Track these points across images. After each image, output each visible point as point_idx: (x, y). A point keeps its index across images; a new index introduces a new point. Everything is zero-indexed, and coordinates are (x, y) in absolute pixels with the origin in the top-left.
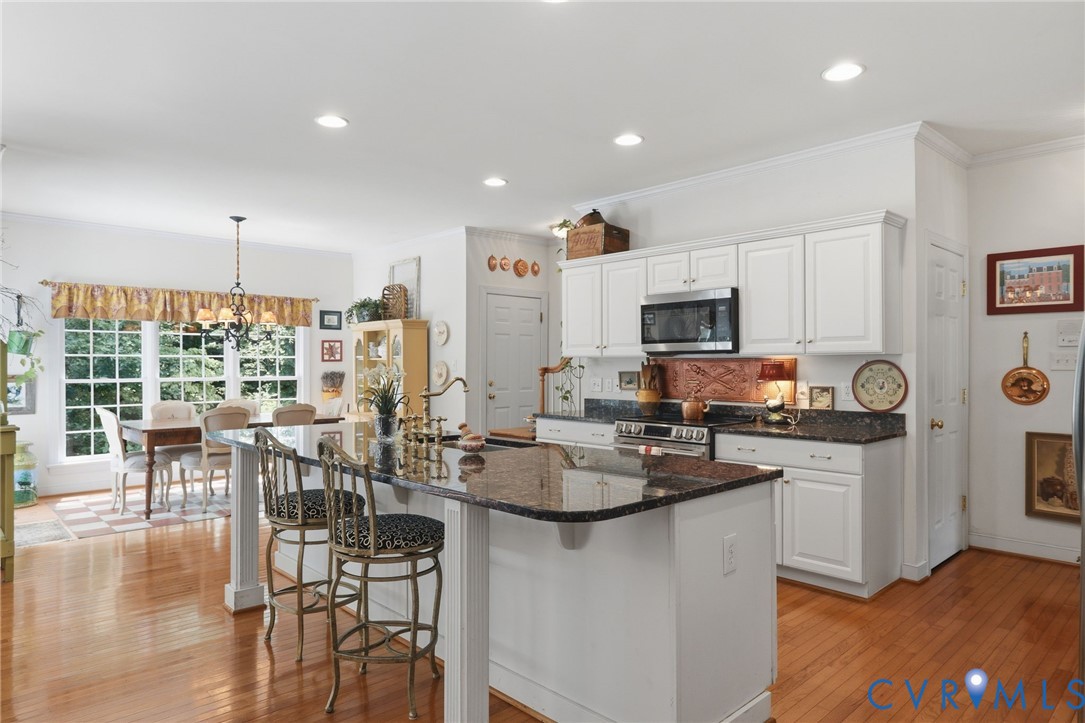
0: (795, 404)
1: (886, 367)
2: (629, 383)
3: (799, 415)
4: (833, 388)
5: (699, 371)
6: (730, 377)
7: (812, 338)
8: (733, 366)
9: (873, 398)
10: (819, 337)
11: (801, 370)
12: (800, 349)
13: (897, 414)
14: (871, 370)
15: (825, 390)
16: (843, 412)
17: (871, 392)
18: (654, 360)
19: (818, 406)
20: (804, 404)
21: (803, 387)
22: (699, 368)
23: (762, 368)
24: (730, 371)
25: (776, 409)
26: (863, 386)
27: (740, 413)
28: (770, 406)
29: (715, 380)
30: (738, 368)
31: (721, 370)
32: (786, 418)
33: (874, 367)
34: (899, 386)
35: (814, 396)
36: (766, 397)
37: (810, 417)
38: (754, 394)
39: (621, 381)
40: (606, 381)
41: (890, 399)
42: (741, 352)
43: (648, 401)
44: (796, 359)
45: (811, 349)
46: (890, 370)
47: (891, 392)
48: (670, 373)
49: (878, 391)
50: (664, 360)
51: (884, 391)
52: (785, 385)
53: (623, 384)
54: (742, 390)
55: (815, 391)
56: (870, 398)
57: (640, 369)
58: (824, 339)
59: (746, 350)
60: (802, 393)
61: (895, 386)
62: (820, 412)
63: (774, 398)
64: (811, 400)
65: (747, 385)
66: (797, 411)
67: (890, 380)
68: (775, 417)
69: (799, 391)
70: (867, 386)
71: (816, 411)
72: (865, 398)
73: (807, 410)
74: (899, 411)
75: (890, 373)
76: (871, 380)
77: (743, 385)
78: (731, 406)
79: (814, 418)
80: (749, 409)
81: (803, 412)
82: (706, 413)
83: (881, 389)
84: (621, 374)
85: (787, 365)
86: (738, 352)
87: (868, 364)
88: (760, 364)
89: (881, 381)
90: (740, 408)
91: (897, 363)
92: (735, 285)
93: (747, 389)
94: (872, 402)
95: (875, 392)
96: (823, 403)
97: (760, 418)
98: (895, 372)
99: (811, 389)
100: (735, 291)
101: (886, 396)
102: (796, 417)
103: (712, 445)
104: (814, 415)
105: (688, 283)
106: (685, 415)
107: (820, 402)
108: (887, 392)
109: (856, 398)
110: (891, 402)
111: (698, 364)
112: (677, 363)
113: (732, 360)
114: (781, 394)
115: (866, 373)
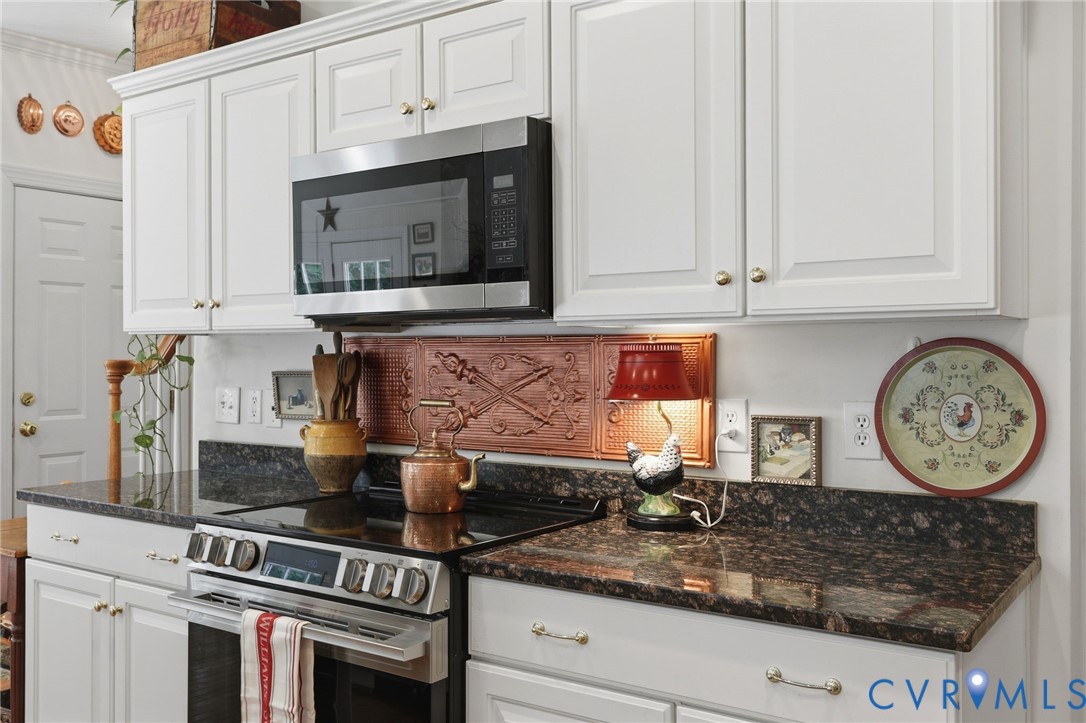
0: (713, 466)
1: (979, 357)
2: (299, 400)
3: (724, 498)
4: (819, 421)
5: (464, 370)
6: (540, 386)
7: (766, 267)
8: (547, 356)
9: (936, 453)
10: (787, 263)
11: (729, 367)
12: (728, 300)
13: (1013, 506)
14: (932, 368)
15: (796, 425)
16: (850, 493)
17: (932, 434)
18: (357, 341)
19: (773, 472)
20: (737, 468)
21: (734, 418)
22: (463, 362)
23: (622, 362)
24: (542, 372)
25: (659, 485)
26: (906, 417)
27: (563, 490)
28: (644, 474)
29: (501, 394)
30: (560, 362)
31: (518, 368)
32: (686, 507)
33: (939, 358)
34: (1019, 417)
35: (767, 444)
36: (631, 446)
37: (754, 505)
38: (601, 436)
39: (278, 397)
40: (250, 394)
41: (987, 456)
42: (558, 313)
43: (330, 451)
44: (715, 336)
45: (762, 300)
46: (988, 367)
47: (991, 436)
48: (391, 376)
49: (952, 431)
50: (377, 341)
51: (971, 431)
52: (684, 412)
53: (284, 404)
54: (571, 423)
55: (769, 429)
56: (929, 454)
57: (309, 366)
58: (803, 268)
59: (574, 307)
60: (733, 435)
61: (1005, 418)
62: (782, 492)
63: (655, 449)
64: (758, 457)
65: (584, 409)
66: (718, 486)
67: (989, 397)
68: (657, 507)
69: (723, 428)
70: (919, 416)
71: (772, 487)
72: (915, 454)
73: (746, 486)
74: (1020, 494)
75: (991, 379)
76: (931, 399)
77: (572, 411)
78: (541, 469)
79: (766, 509)
80: (590, 478)
81: (737, 487)
82: (469, 493)
83: (962, 425)
84: (278, 378)
85: (689, 354)
86: (550, 314)
87: (923, 350)
88: (616, 350)
89: (961, 401)
90: (565, 473)
91: (1011, 346)
92: (540, 114)
93: (584, 423)
94: (933, 465)
95: (944, 436)
96: (789, 465)
97: (616, 504)
98: (1005, 375)
99: (758, 423)
100: (541, 131)
101: (978, 446)
102: (715, 503)
103: (458, 616)
104: (766, 498)
105: (417, 115)
106: (409, 502)
107: (784, 462)
108: (979, 436)
109: (885, 448)
110: (992, 468)
111: (462, 352)
112: (410, 349)
113: (544, 339)
114: (673, 439)
115: (916, 377)
